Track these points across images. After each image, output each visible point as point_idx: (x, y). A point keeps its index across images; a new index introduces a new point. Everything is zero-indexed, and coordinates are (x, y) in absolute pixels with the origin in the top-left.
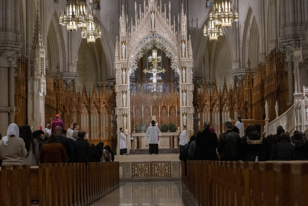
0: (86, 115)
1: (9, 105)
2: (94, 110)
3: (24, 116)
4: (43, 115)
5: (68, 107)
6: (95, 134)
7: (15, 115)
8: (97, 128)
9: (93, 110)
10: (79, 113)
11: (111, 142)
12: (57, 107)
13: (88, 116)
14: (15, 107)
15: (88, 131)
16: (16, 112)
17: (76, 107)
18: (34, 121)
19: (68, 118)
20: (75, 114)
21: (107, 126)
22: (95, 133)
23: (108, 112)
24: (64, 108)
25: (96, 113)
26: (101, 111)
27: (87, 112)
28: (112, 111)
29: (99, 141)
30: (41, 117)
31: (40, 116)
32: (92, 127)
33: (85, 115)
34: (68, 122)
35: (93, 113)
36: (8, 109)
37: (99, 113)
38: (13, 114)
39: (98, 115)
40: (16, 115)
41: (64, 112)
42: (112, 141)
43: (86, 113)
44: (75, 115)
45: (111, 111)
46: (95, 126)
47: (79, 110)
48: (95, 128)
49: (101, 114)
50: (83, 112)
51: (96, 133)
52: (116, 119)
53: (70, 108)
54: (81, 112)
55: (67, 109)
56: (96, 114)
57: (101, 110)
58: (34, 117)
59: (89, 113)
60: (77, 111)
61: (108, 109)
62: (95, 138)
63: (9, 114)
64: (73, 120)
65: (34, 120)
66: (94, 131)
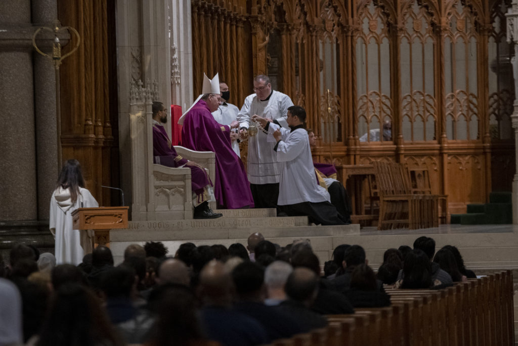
0: (378, 43)
1: (34, 18)
2: (414, 17)
3: (100, 65)
4: (186, 54)
5: (298, 9)
6: (418, 123)
7: (59, 62)
8: (428, 99)
9: (410, 20)
10: (346, 32)
11: (489, 156)
12: (249, 10)
13: (386, 43)
14: (62, 25)
15: (389, 112)
16: (64, 48)
17: (335, 8)
18: (143, 86)
19: (297, 56)
20: (330, 37)
21: (474, 89)
22: (419, 119)
23: (476, 23)
24: (280, 12)
25: (423, 32)
26: (443, 24)
27: (382, 26)
28: (492, 21)
29: (433, 155)
30: (177, 63)
31: (173, 60)
32: (404, 90)
33: (373, 41)
34: (297, 72)
35: (411, 32)
36: (31, 36)
37: (436, 29)
38: (49, 57)
39: (430, 41)
40: (64, 62)
41: (279, 32)
42: (492, 154)
43: (378, 31)
44: (328, 40)
45: (487, 19)
46: (418, 86)
47: (347, 21)
48: (418, 98)
49: (445, 35)
50: (365, 27)
51: (424, 121)
52: (510, 58)
53: (305, 14)
54: (357, 30)
55: (292, 20)
56: (420, 36)
57: (444, 20)
58: (147, 68)
59: (393, 31)
60: (339, 24)
61: (476, 14)
62: (419, 138)
63: (35, 58)
64: (322, 63)
65: (148, 80)
66: (411, 109)
